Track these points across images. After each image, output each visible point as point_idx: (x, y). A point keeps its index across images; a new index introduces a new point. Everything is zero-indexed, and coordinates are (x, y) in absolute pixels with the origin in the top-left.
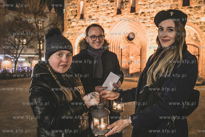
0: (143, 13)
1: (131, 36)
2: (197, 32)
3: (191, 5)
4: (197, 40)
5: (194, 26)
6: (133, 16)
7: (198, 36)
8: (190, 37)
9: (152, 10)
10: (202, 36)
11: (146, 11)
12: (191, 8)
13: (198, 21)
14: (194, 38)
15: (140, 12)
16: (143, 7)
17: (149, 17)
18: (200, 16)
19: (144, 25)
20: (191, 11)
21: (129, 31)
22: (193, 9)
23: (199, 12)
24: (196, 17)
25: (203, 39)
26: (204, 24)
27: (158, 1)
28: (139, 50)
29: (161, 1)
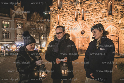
0: (88, 20)
1: (83, 32)
2: (117, 29)
3: (113, 14)
4: (117, 33)
5: (115, 25)
6: (83, 22)
7: (118, 31)
8: (113, 32)
9: (93, 18)
10: (120, 31)
11: (90, 19)
13: (117, 23)
14: (116, 32)
15: (86, 19)
16: (88, 17)
17: (91, 22)
18: (118, 20)
19: (89, 26)
20: (113, 17)
21: (82, 29)
22: (114, 17)
23: (118, 18)
24: (116, 20)
25: (120, 32)
26: (121, 24)
27: (95, 13)
28: (87, 39)
29: (97, 13)
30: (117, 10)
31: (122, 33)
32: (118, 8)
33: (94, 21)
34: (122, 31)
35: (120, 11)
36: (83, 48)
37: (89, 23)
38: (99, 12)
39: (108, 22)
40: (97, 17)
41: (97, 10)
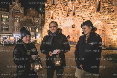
0: (78, 15)
1: (74, 26)
2: (104, 24)
4: (104, 27)
5: (102, 21)
6: (74, 17)
7: (105, 26)
8: (100, 26)
9: (82, 14)
11: (80, 14)
12: (101, 12)
13: (104, 18)
14: (103, 27)
15: (77, 15)
16: (78, 13)
17: (81, 17)
18: (105, 16)
19: (79, 21)
20: (100, 14)
21: (73, 24)
22: (101, 13)
23: (105, 14)
24: (103, 16)
25: (107, 27)
26: (108, 19)
27: (85, 9)
28: (77, 33)
29: (86, 10)
30: (104, 7)
31: (108, 28)
32: (105, 5)
33: (84, 16)
34: (109, 26)
35: (107, 8)
36: (74, 40)
37: (79, 18)
38: (88, 9)
39: (96, 17)
40: (86, 13)
41: (87, 6)
